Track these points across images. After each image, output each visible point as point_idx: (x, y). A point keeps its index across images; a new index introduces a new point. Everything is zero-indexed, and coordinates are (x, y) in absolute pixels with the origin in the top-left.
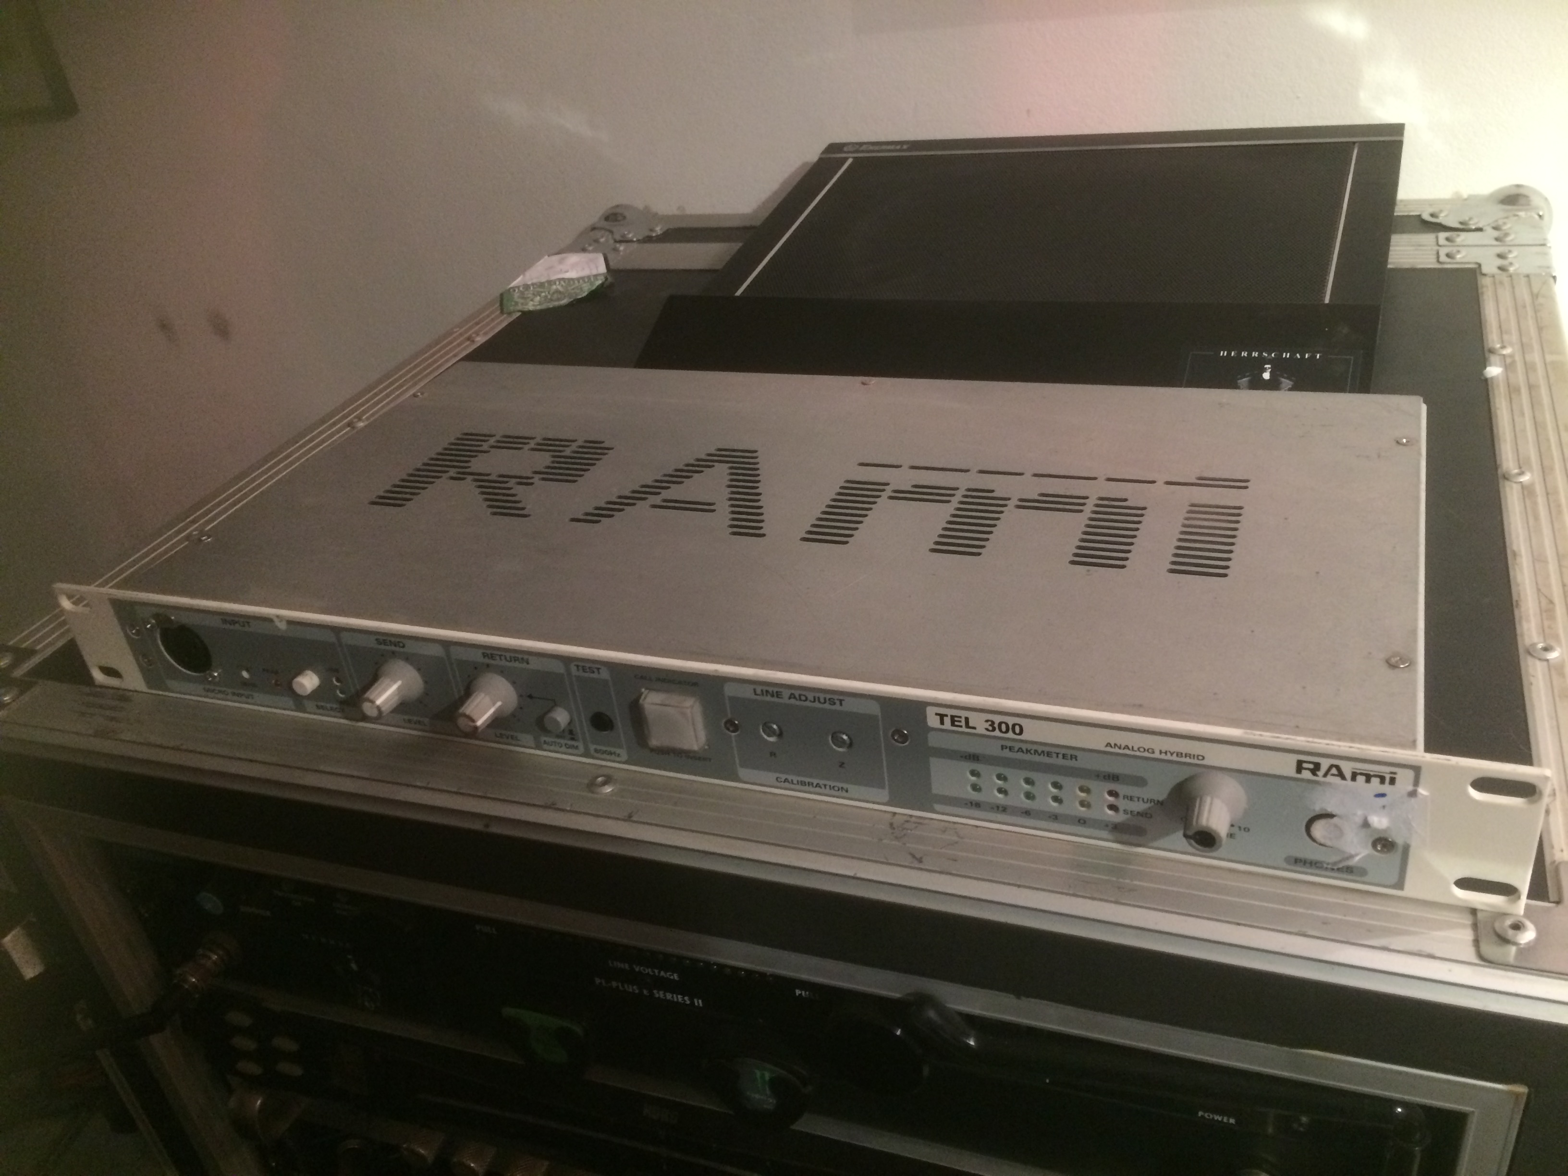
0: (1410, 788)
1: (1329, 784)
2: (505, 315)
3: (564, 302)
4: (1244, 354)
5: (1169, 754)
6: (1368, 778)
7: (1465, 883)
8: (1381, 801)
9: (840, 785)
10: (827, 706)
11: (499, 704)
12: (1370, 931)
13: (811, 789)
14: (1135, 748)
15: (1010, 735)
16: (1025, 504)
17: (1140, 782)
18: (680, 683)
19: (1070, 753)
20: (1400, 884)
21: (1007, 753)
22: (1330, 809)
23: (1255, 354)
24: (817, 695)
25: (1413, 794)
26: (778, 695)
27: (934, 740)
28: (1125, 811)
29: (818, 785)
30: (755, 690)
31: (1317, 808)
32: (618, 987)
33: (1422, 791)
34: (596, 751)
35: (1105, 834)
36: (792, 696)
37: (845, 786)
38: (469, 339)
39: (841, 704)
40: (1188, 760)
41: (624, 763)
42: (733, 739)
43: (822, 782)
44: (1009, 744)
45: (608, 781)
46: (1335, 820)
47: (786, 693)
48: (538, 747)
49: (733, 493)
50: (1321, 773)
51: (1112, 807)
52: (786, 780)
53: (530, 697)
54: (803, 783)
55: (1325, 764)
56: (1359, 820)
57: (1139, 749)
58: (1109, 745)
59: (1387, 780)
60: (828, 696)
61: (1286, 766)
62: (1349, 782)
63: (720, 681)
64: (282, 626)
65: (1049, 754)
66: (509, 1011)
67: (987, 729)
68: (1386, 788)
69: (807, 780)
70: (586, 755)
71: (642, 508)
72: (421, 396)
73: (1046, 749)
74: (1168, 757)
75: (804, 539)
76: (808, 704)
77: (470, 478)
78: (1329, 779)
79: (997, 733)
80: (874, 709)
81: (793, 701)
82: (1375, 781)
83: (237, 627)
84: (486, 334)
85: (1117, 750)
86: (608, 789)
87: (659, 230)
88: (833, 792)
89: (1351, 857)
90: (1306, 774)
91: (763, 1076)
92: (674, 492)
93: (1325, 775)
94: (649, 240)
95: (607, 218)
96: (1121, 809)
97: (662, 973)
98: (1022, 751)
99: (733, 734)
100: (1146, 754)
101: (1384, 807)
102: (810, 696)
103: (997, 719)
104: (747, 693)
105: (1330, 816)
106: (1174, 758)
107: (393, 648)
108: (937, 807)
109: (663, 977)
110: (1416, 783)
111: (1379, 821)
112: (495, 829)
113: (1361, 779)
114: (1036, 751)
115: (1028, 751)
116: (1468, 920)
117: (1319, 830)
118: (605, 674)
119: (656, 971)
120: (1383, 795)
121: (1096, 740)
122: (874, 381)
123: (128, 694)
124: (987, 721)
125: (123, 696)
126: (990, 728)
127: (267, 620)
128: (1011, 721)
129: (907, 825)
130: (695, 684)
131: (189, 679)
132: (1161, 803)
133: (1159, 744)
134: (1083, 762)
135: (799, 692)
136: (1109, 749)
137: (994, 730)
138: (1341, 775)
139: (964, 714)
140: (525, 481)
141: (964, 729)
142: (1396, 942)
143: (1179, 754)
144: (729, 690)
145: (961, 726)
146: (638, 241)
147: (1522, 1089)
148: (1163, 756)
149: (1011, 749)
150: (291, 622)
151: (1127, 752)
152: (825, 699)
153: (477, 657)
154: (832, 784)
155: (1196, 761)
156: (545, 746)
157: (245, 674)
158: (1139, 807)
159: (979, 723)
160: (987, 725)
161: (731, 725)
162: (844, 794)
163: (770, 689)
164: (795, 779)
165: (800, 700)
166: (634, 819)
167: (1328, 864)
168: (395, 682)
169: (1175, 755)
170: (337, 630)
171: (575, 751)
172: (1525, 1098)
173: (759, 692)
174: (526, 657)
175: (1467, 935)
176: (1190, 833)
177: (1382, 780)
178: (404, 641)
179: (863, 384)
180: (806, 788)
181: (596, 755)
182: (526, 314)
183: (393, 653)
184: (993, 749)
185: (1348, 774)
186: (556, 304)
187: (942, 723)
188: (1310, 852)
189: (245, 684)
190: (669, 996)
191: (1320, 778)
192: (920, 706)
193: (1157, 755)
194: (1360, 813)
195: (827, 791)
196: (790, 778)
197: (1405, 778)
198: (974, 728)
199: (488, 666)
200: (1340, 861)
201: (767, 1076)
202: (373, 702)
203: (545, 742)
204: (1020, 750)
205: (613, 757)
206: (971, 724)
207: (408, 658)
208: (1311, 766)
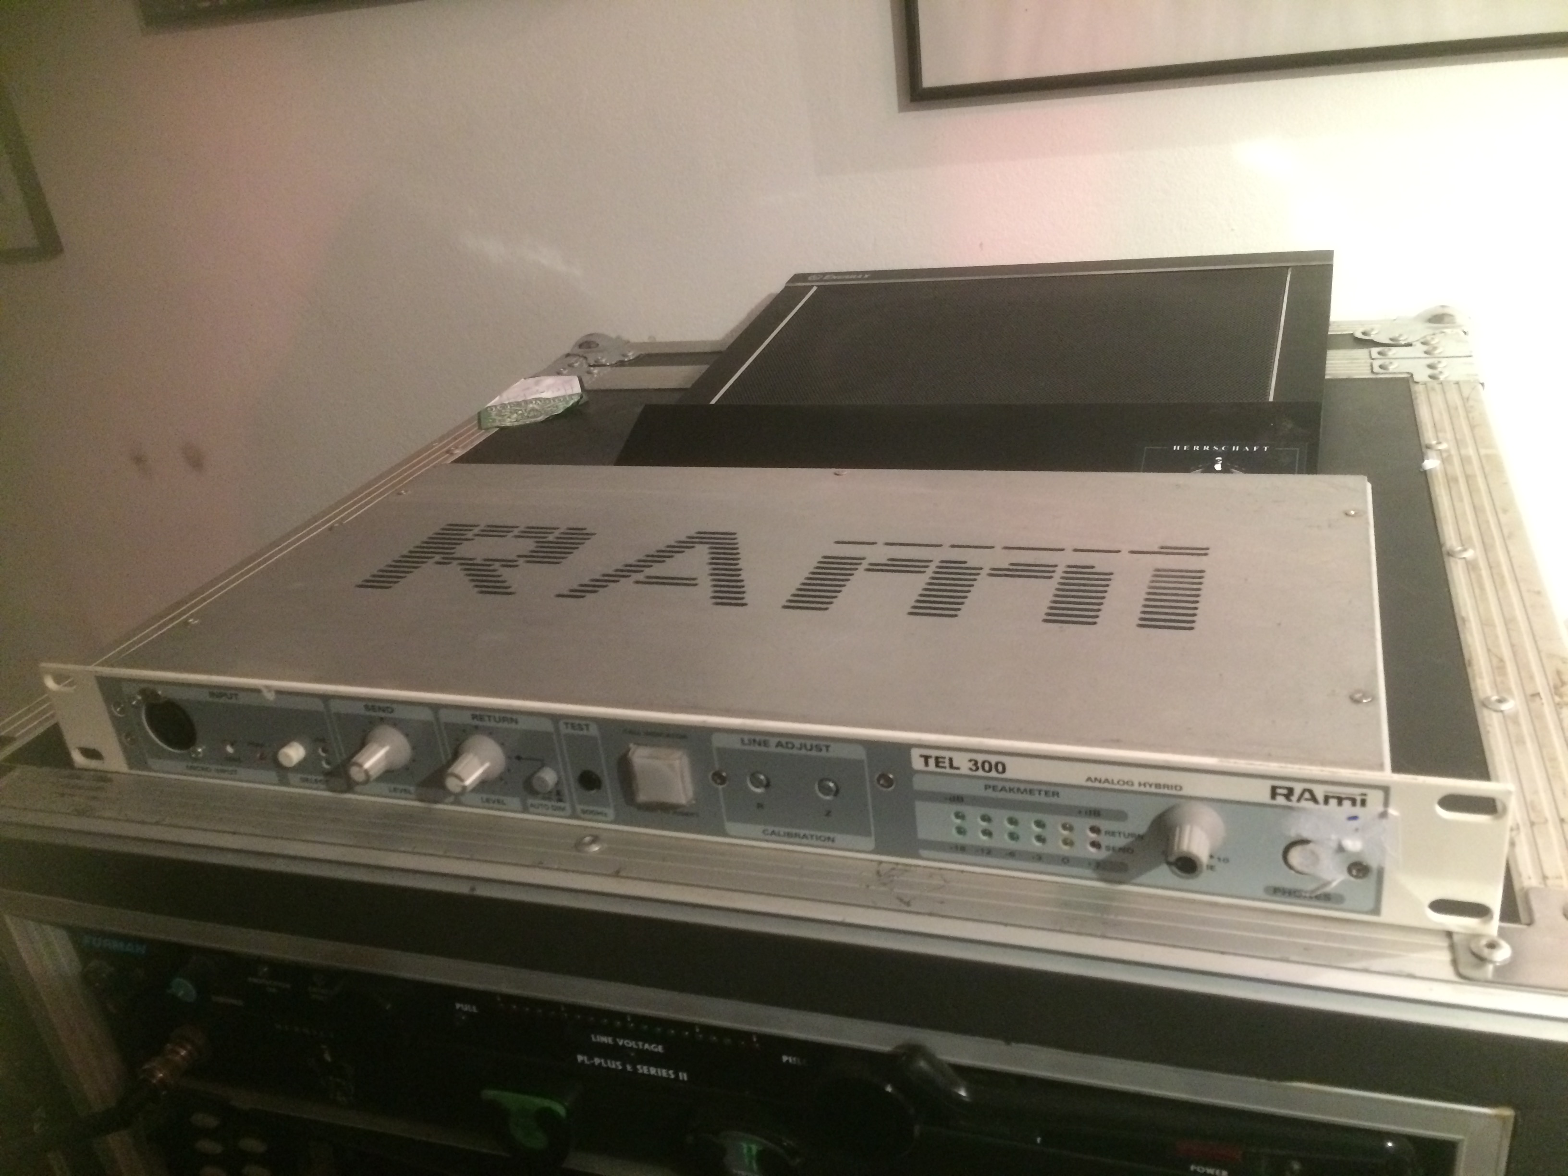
0: (1381, 809)
1: (1303, 809)
2: (483, 431)
3: (541, 418)
4: (1196, 448)
5: (1148, 786)
6: (1340, 800)
7: (1441, 906)
8: (1354, 823)
9: (828, 834)
10: (814, 753)
11: (487, 765)
12: (1351, 954)
13: (797, 840)
14: (1115, 782)
15: (993, 774)
16: (996, 572)
17: (1120, 816)
18: (668, 736)
19: (1052, 790)
20: (1376, 910)
21: (990, 793)
22: (1306, 835)
23: (1206, 448)
24: (803, 741)
25: (1384, 815)
26: (765, 743)
27: (919, 783)
28: (1108, 848)
29: (805, 836)
30: (742, 741)
31: (1293, 833)
32: (600, 1064)
33: (1392, 811)
34: (584, 812)
35: (1088, 872)
36: (779, 744)
37: (831, 835)
38: (447, 452)
39: (827, 750)
40: (1166, 791)
41: (611, 822)
42: (721, 794)
43: (807, 832)
44: (992, 783)
45: (595, 840)
46: (1310, 846)
47: (773, 741)
48: (525, 810)
49: (714, 569)
50: (1294, 798)
51: (1094, 844)
52: (773, 833)
53: (519, 758)
54: (789, 835)
55: (1298, 788)
56: (1334, 845)
57: (1118, 782)
58: (1089, 779)
59: (1359, 802)
60: (815, 743)
61: (1260, 792)
62: (1322, 806)
63: (708, 732)
64: (270, 696)
65: (1031, 792)
66: (490, 1094)
67: (971, 769)
68: (1357, 810)
69: (794, 831)
70: (574, 816)
71: (626, 585)
72: (405, 494)
73: (1029, 787)
74: (1147, 789)
75: (785, 607)
76: (795, 751)
77: (456, 562)
78: (1304, 804)
79: (980, 773)
80: (860, 754)
81: (780, 750)
82: (1347, 804)
83: (223, 700)
84: (463, 447)
85: (1097, 785)
86: (595, 848)
87: (631, 355)
88: (819, 843)
89: (1328, 883)
90: (1281, 800)
91: (750, 1149)
92: (656, 570)
93: (1299, 800)
94: (621, 364)
95: (581, 346)
96: (1103, 845)
97: (647, 1046)
98: (1006, 791)
99: (720, 787)
100: (1126, 787)
101: (1357, 830)
102: (797, 743)
103: (980, 758)
104: (734, 743)
105: (1304, 842)
106: (1153, 790)
107: (382, 714)
108: (924, 853)
109: (647, 1049)
110: (1386, 803)
111: (1353, 845)
112: (483, 891)
113: (1333, 802)
114: (1019, 790)
115: (1011, 790)
116: (1444, 943)
117: (1296, 856)
118: (594, 731)
119: (640, 1044)
120: (1354, 818)
121: (1076, 775)
122: (846, 472)
123: (109, 775)
124: (970, 761)
125: (103, 777)
126: (974, 768)
127: (257, 691)
128: (994, 759)
129: (894, 872)
130: (683, 737)
131: (171, 756)
132: (1141, 837)
133: (1137, 776)
134: (1065, 799)
135: (786, 739)
136: (1090, 784)
137: (977, 769)
138: (1314, 799)
139: (947, 754)
140: (509, 564)
141: (948, 770)
142: (1377, 964)
143: (1158, 786)
144: (718, 741)
145: (945, 768)
146: (611, 366)
147: (1508, 1112)
148: (1142, 789)
149: (994, 788)
150: (280, 692)
151: (1106, 785)
152: (812, 746)
153: (465, 718)
154: (819, 834)
155: (1173, 792)
156: (532, 809)
157: (230, 749)
158: (1120, 842)
159: (963, 762)
160: (971, 765)
161: (718, 777)
162: (830, 843)
163: (758, 738)
164: (783, 830)
165: (787, 747)
166: (623, 873)
167: (1306, 892)
168: (383, 746)
169: (1153, 787)
170: (326, 698)
171: (561, 813)
172: (1512, 1120)
173: (746, 741)
174: (514, 717)
175: (1445, 957)
176: (1172, 859)
177: (1354, 802)
178: (394, 706)
179: (836, 474)
180: (792, 840)
181: (582, 816)
182: (502, 429)
183: (382, 719)
184: (977, 790)
185: (1320, 797)
186: (533, 420)
187: (927, 764)
188: (1287, 881)
189: (231, 759)
190: (653, 1071)
191: (1294, 803)
192: (903, 749)
193: (1136, 788)
194: (1334, 837)
195: (814, 842)
196: (776, 829)
197: (1375, 799)
198: (958, 768)
199: (476, 727)
200: (1318, 889)
201: (754, 1148)
202: (360, 766)
203: (532, 805)
204: (1003, 789)
205: (600, 817)
206: (955, 764)
207: (396, 724)
208: (1285, 792)
